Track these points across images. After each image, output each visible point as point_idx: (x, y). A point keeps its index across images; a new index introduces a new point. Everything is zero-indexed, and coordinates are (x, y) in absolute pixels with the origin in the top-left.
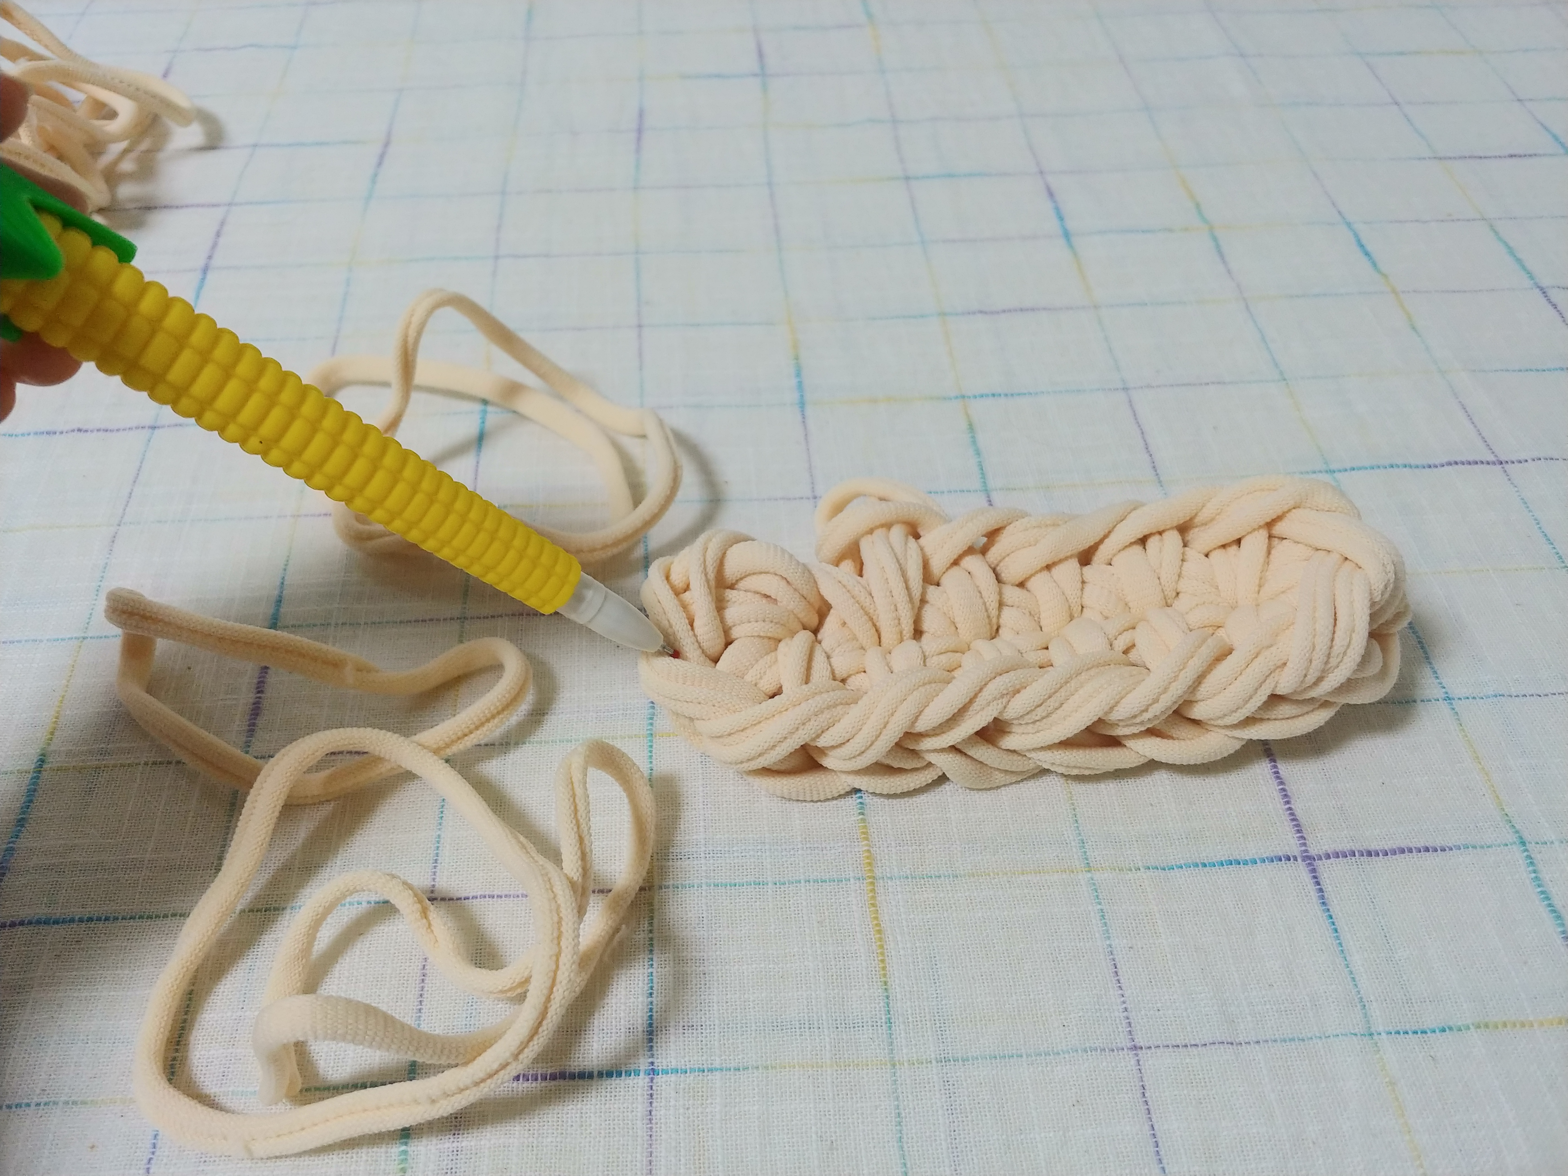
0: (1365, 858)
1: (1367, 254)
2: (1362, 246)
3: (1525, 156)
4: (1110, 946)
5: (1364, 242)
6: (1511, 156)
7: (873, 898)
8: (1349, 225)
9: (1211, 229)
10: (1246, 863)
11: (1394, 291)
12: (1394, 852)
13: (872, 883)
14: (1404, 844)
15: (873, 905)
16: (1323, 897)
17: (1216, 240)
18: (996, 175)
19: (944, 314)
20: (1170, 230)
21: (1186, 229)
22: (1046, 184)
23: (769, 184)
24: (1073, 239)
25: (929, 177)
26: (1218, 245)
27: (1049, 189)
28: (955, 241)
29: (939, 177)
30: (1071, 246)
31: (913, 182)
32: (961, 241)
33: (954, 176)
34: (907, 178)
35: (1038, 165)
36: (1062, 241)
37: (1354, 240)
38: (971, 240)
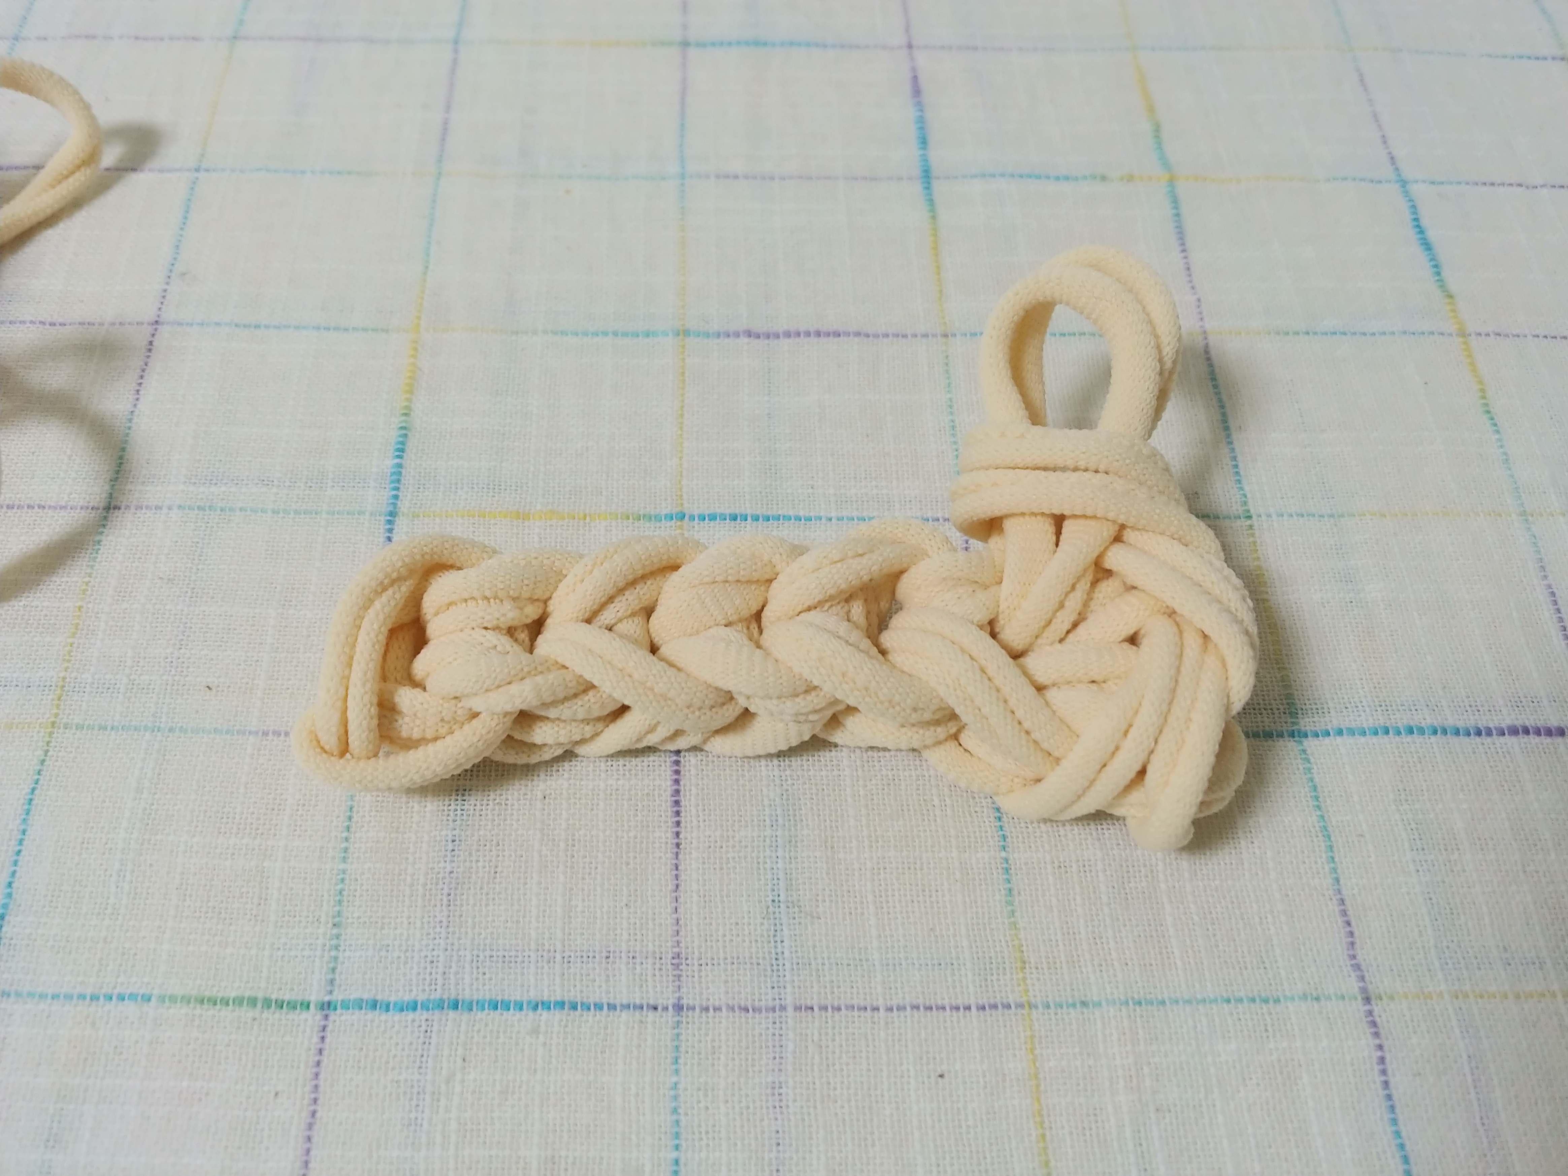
1: (1427, 246)
2: (1420, 230)
5: (1425, 222)
8: (1404, 183)
9: (1172, 182)
11: (1463, 334)
17: (1175, 202)
18: (834, 46)
19: (686, 333)
20: (1104, 178)
21: (1130, 178)
22: (914, 69)
23: (456, 42)
24: (936, 185)
25: (722, 44)
26: (1178, 215)
27: (915, 79)
28: (736, 177)
29: (738, 43)
30: (931, 202)
31: (693, 52)
32: (746, 177)
33: (765, 44)
34: (685, 44)
35: (907, 30)
36: (917, 188)
37: (1408, 217)
38: (763, 178)
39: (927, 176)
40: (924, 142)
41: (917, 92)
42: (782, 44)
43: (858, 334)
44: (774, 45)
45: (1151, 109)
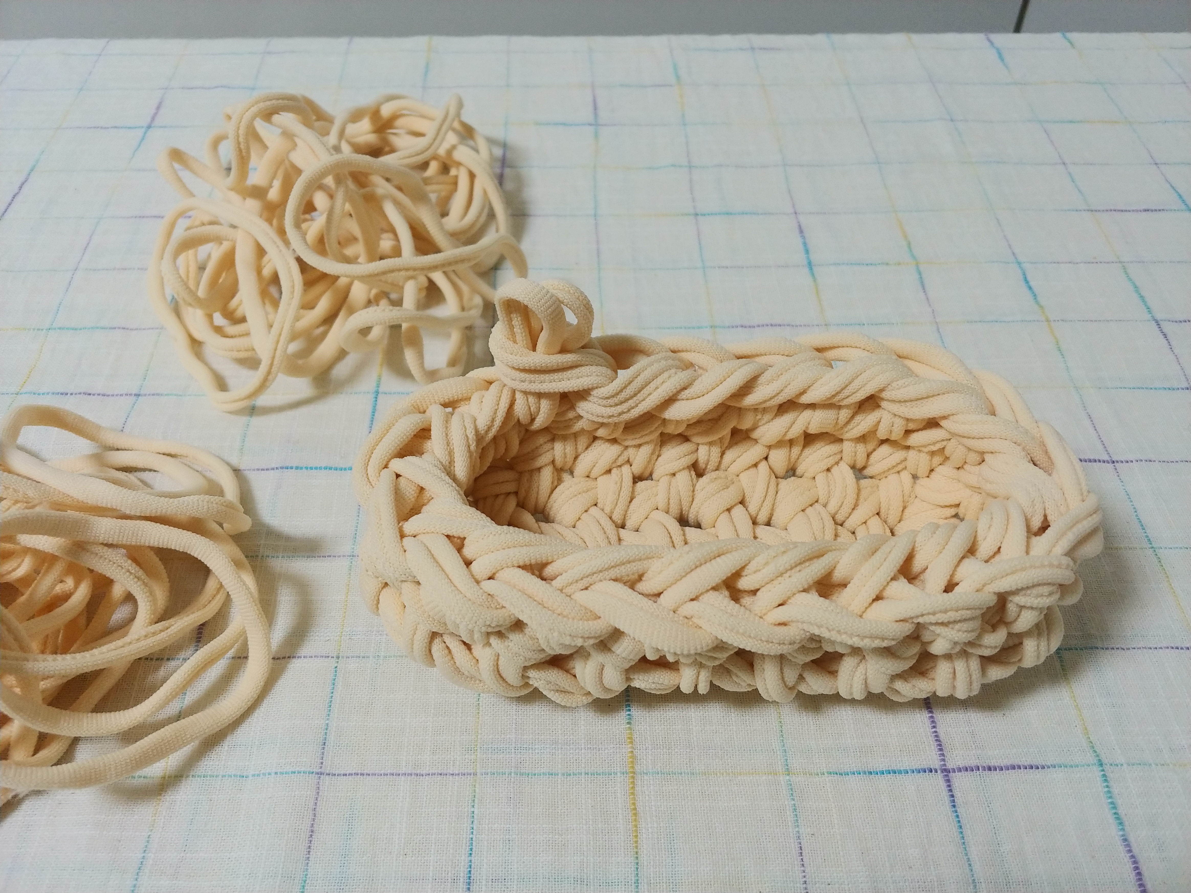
0: (987, 772)
1: (1030, 288)
2: (1027, 282)
3: (1156, 210)
4: (798, 832)
5: (1029, 278)
6: (1145, 210)
7: (633, 788)
8: (1019, 263)
9: (917, 264)
10: (900, 772)
11: (1048, 320)
12: (1007, 768)
13: (633, 777)
14: (1016, 762)
15: (633, 794)
16: (954, 801)
17: (920, 273)
18: (762, 214)
19: (715, 327)
20: (887, 264)
21: (899, 264)
22: (799, 222)
23: (595, 215)
24: (814, 269)
25: (712, 214)
26: (921, 278)
27: (800, 227)
28: (727, 267)
29: (720, 214)
30: (813, 275)
31: (700, 218)
32: (731, 267)
33: (731, 214)
34: (697, 215)
35: (794, 206)
36: (806, 270)
37: (1022, 277)
38: (739, 267)
39: (810, 265)
40: (807, 252)
41: (801, 231)
42: (739, 214)
43: (788, 325)
44: (735, 214)
45: (906, 237)
